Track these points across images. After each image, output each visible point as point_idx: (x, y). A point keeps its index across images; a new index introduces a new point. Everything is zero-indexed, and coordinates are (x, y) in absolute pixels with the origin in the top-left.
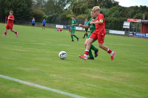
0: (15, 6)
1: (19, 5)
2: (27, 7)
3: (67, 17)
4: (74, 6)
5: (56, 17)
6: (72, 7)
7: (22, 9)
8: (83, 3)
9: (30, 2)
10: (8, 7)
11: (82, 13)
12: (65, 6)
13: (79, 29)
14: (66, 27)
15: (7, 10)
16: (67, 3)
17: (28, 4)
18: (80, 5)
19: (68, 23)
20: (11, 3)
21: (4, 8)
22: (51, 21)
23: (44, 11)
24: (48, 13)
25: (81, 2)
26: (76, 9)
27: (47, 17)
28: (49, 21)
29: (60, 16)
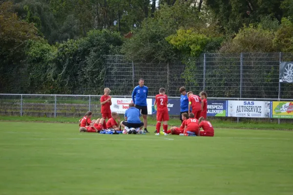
3: (172, 42)
5: (107, 51)
11: (265, 12)
13: (252, 114)
19: (182, 82)
22: (81, 79)
23: (31, 20)
24: (65, 31)
27: (54, 52)
28: (64, 77)
29: (130, 42)
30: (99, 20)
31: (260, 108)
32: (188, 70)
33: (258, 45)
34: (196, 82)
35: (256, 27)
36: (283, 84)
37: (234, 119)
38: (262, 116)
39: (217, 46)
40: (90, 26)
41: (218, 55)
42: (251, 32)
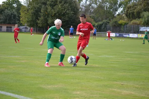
0: (60, 14)
1: (64, 13)
2: (73, 15)
3: (119, 23)
4: (128, 10)
5: (106, 24)
6: (125, 11)
7: (67, 17)
8: (138, 6)
9: (76, 9)
10: (52, 16)
11: (137, 18)
12: (117, 11)
13: (134, 37)
14: (118, 35)
15: (51, 19)
16: (119, 7)
17: (74, 11)
18: (135, 8)
19: (121, 30)
20: (55, 12)
21: (47, 17)
22: (101, 29)
23: (92, 18)
25: (136, 5)
26: (130, 14)
27: (96, 24)
28: (98, 29)
29: (111, 23)
30: (105, 18)
31: (135, 36)
32: (122, 28)
33: (135, 24)
34: (123, 31)
35: (135, 20)
36: (140, 31)
37: (131, 38)
38: (136, 37)
39: (128, 24)
40: (103, 20)
41: (128, 25)
42: (134, 21)
